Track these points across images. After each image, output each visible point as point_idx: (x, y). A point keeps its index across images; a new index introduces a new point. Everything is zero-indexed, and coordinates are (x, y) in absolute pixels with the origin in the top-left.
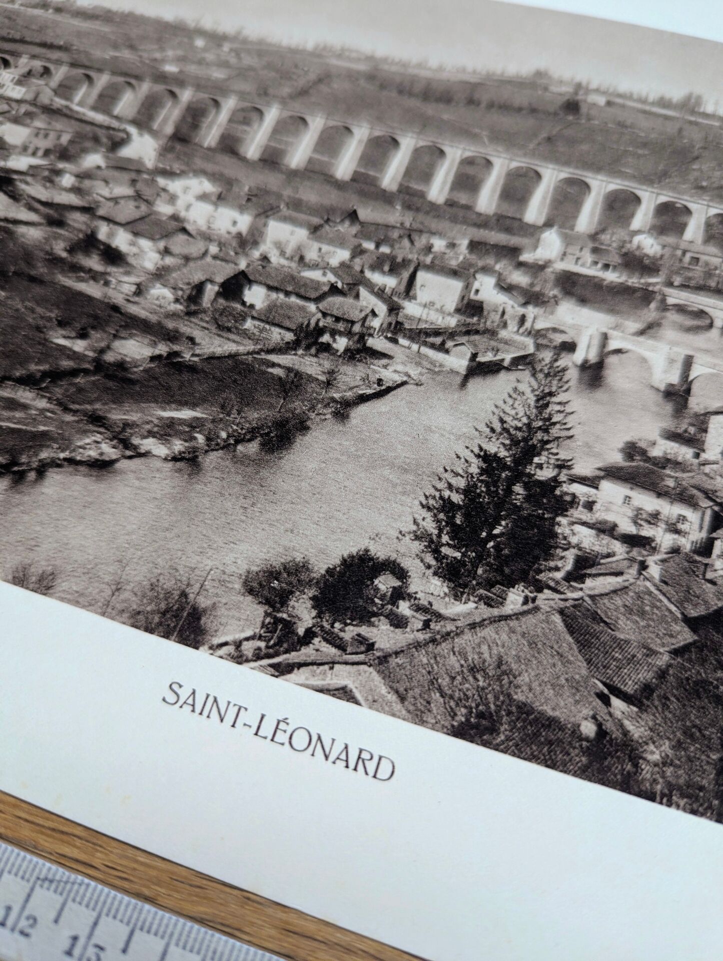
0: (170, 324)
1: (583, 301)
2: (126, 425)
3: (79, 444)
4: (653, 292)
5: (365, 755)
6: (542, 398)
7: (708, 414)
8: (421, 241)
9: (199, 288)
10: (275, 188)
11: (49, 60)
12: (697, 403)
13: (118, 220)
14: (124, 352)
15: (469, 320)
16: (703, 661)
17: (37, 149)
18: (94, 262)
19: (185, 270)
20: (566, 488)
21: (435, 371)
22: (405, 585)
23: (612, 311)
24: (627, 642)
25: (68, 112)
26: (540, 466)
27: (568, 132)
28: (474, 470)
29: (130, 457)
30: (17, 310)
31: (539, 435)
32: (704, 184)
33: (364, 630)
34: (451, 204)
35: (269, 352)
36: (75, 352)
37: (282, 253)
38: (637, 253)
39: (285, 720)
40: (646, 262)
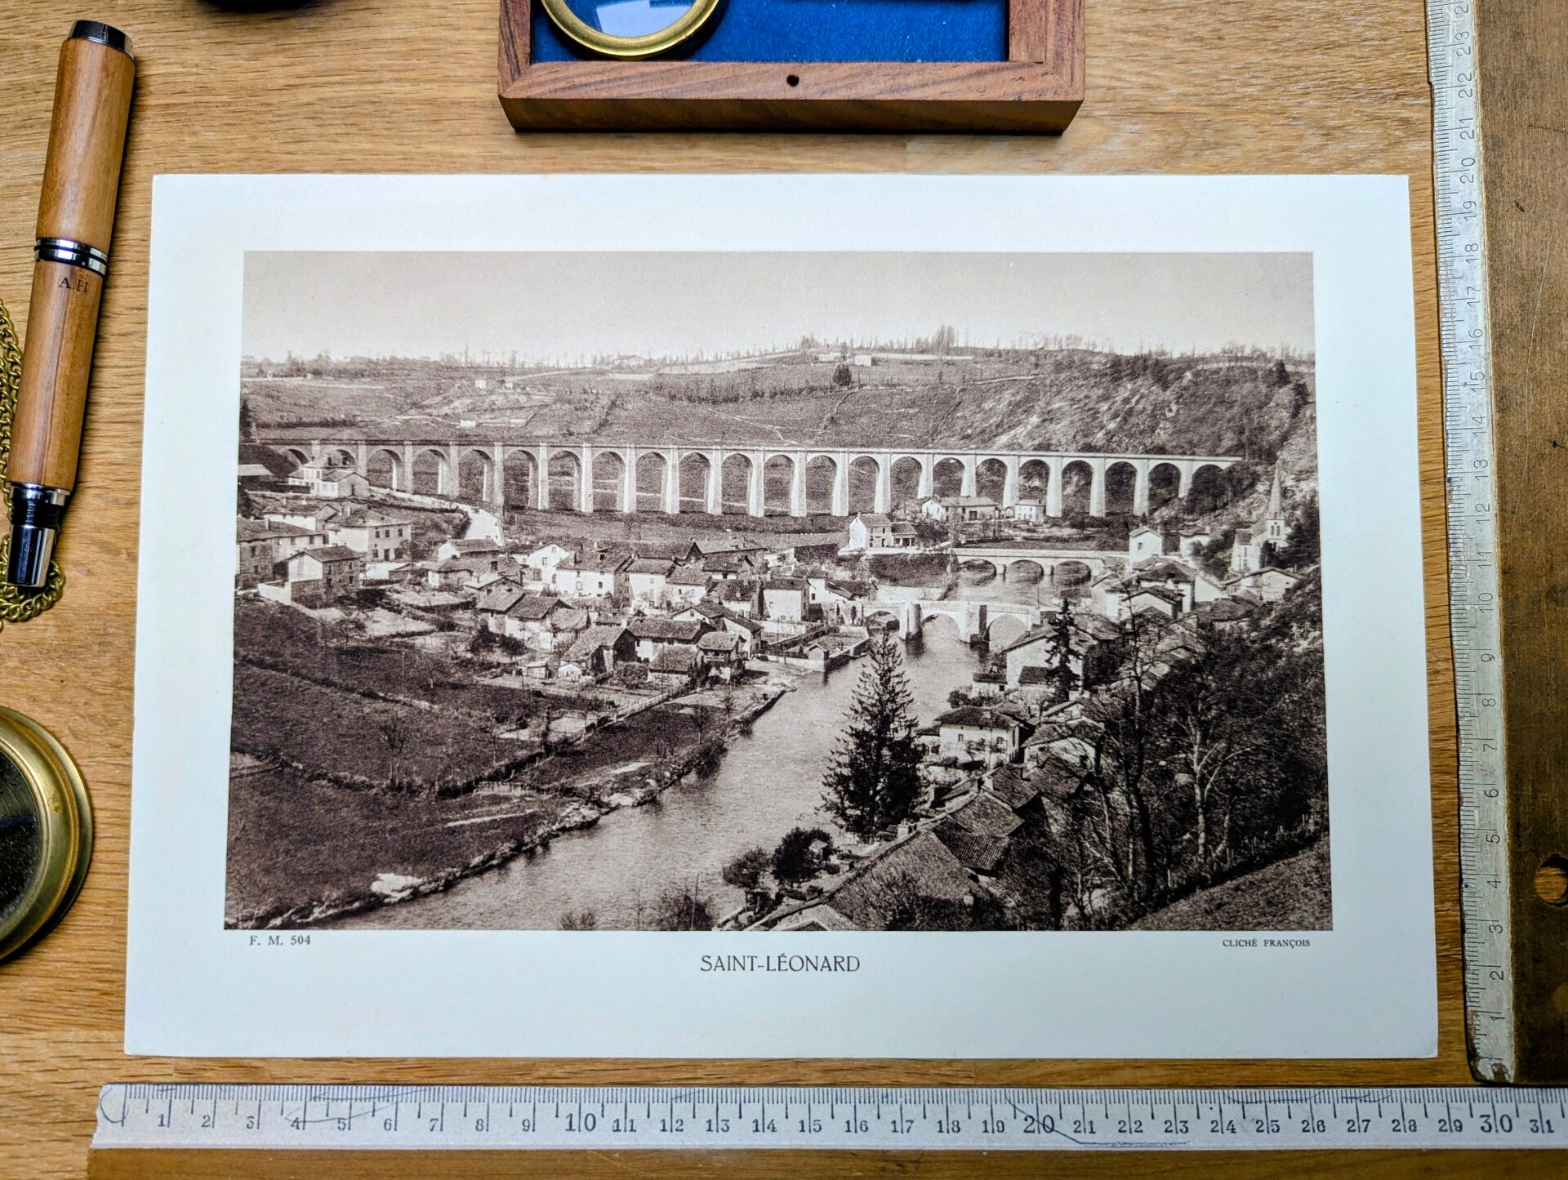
0: (589, 696)
1: (895, 581)
2: (592, 789)
3: (563, 814)
4: (947, 555)
5: (839, 960)
6: (885, 675)
7: (1004, 652)
8: (758, 560)
9: (598, 655)
10: (620, 540)
11: (341, 442)
12: (994, 647)
13: (498, 608)
14: (563, 730)
15: (814, 624)
16: (1030, 835)
17: (387, 551)
18: (498, 656)
19: (578, 642)
20: (917, 741)
21: (802, 675)
22: (830, 844)
23: (919, 584)
24: (981, 837)
25: (396, 503)
26: (896, 730)
27: (847, 407)
28: (852, 746)
29: (607, 813)
30: (456, 718)
31: (889, 706)
32: (969, 431)
33: (813, 883)
34: (770, 515)
35: (675, 696)
36: (522, 742)
37: (652, 604)
38: (928, 521)
39: (783, 955)
40: (937, 527)
